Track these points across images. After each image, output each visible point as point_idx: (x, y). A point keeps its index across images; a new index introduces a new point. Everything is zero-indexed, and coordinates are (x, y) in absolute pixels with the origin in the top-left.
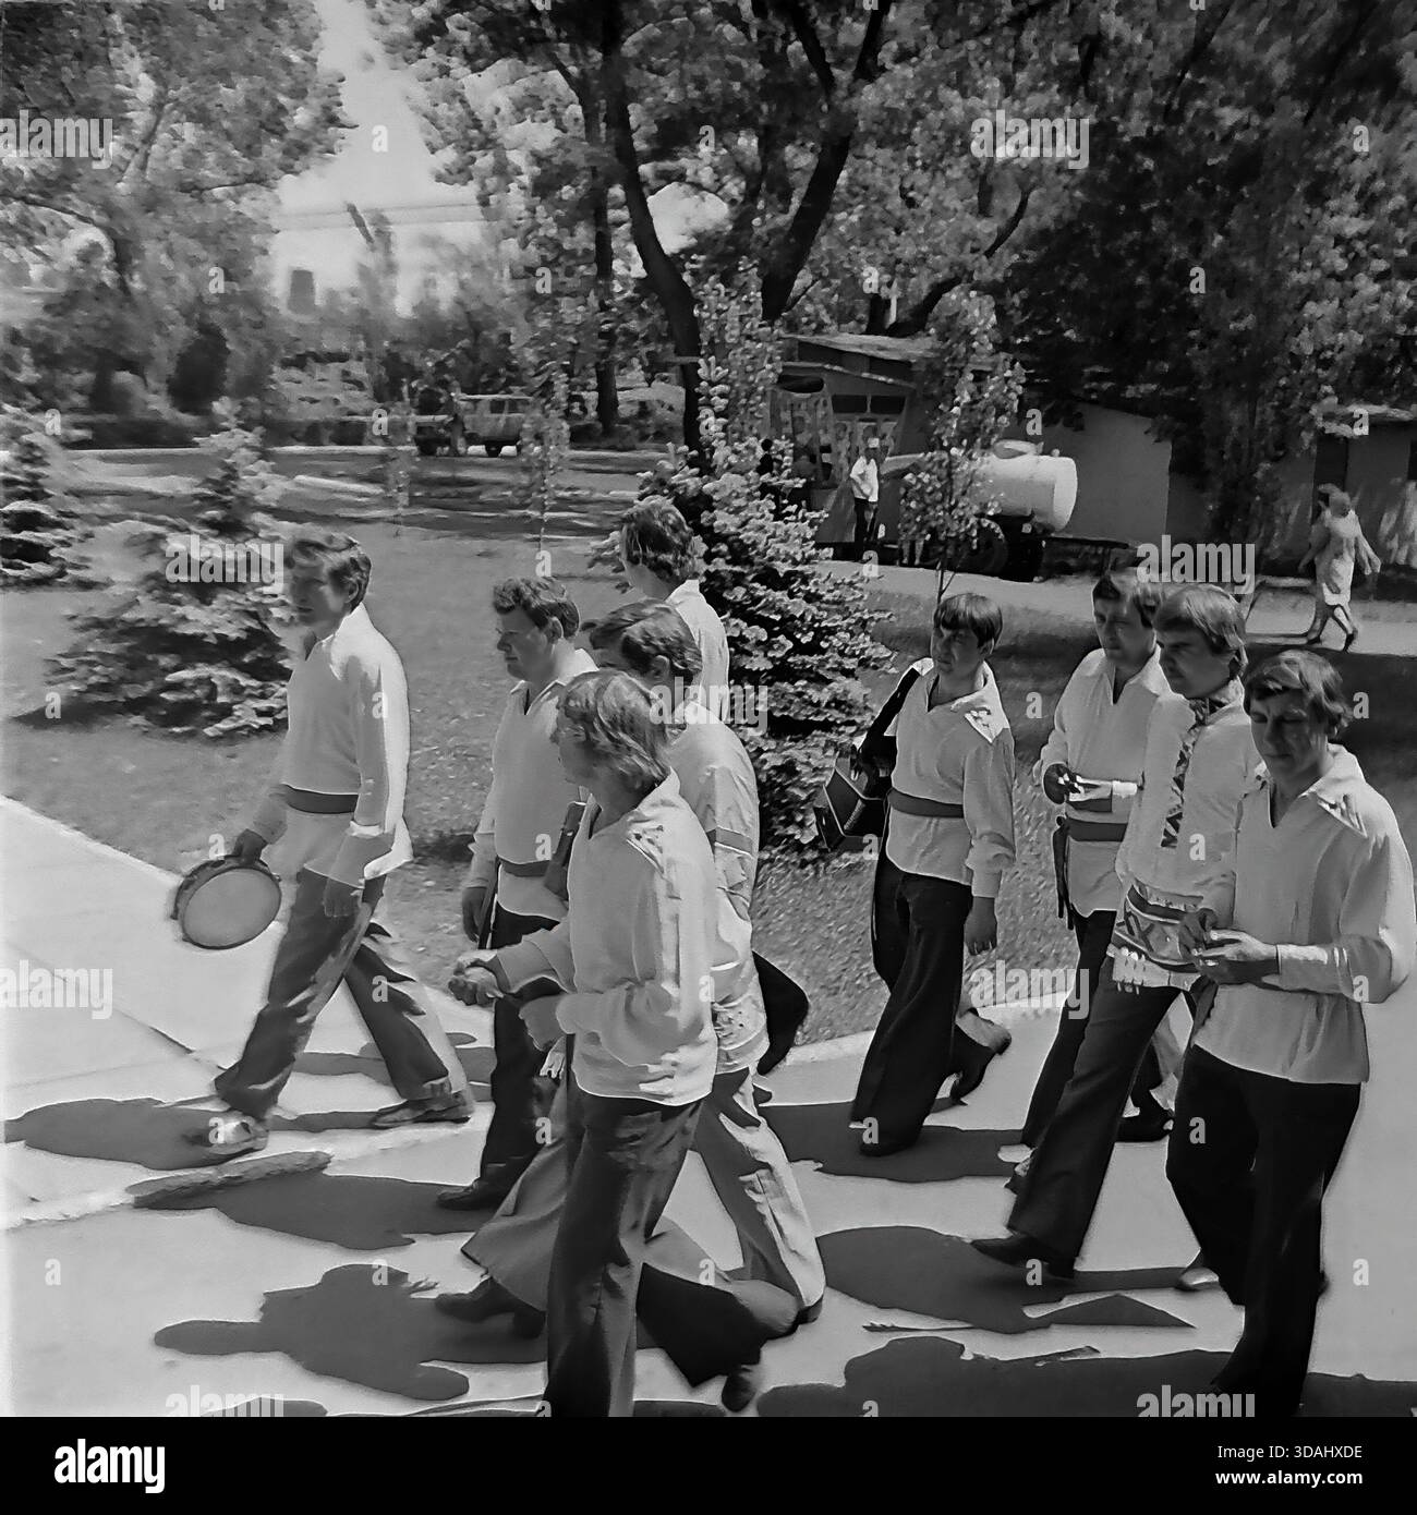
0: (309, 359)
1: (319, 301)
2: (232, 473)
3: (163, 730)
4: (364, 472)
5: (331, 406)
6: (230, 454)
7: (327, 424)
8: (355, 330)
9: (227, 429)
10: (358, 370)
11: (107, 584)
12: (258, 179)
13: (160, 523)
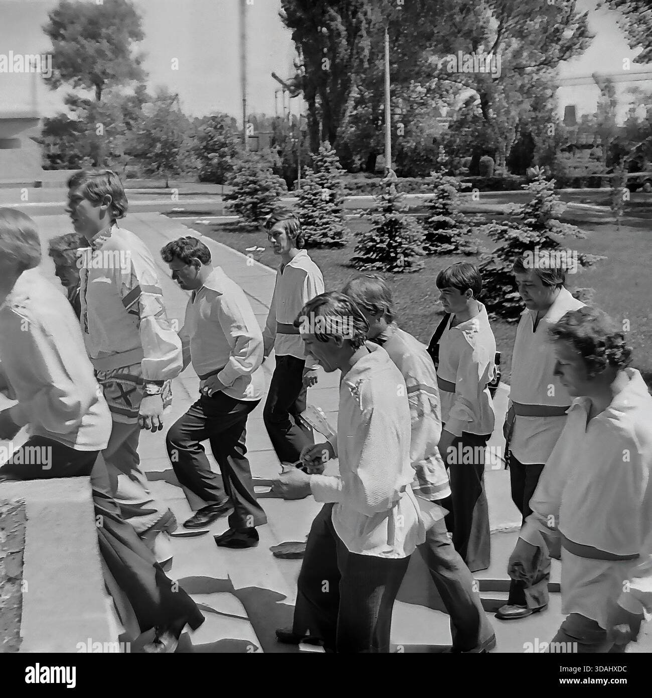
0: (574, 147)
1: (579, 119)
2: (540, 201)
3: (504, 320)
4: (600, 200)
5: (584, 169)
6: (538, 192)
7: (584, 178)
8: (596, 133)
9: (538, 180)
10: (599, 152)
11: (478, 253)
12: (548, 63)
13: (505, 225)
